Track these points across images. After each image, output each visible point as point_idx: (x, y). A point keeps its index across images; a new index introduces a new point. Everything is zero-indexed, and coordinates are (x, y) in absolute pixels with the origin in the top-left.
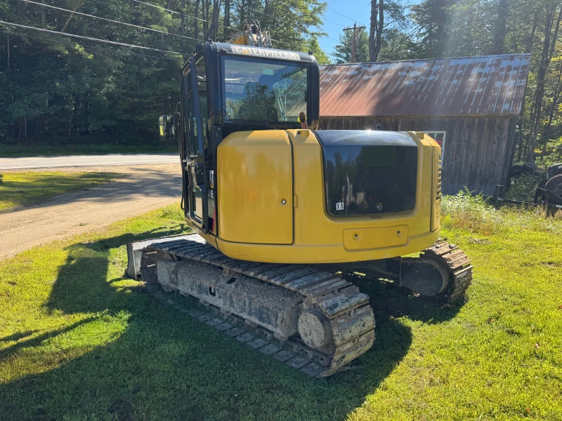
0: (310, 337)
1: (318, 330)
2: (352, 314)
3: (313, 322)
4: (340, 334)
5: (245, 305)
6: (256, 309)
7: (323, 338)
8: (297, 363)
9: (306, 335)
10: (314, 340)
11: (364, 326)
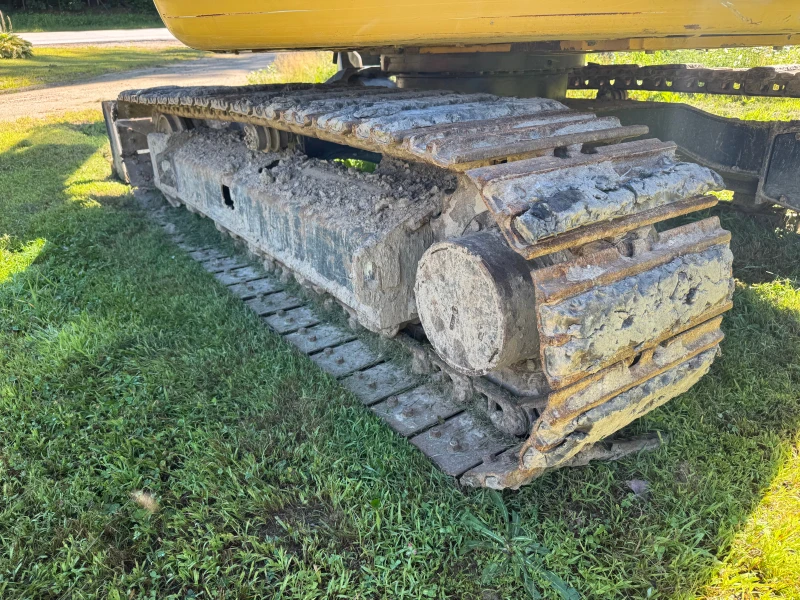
0: (455, 334)
1: (480, 311)
2: (640, 246)
3: (465, 279)
4: (575, 331)
5: (288, 229)
6: (310, 241)
7: (499, 343)
8: (412, 413)
9: (440, 326)
10: (466, 345)
11: (689, 300)
